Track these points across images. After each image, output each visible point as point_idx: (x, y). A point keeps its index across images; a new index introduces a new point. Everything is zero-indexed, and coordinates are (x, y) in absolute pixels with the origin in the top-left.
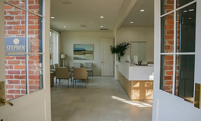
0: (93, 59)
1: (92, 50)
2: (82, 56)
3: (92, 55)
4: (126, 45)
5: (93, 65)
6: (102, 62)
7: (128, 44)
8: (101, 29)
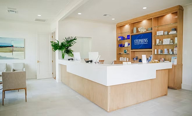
0: (25, 58)
1: (23, 47)
2: (8, 55)
3: (23, 52)
4: (72, 40)
5: (25, 66)
6: (38, 62)
7: (74, 39)
8: (37, 20)
